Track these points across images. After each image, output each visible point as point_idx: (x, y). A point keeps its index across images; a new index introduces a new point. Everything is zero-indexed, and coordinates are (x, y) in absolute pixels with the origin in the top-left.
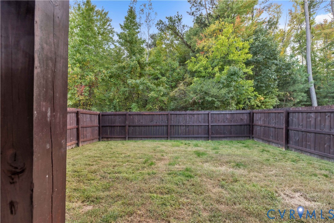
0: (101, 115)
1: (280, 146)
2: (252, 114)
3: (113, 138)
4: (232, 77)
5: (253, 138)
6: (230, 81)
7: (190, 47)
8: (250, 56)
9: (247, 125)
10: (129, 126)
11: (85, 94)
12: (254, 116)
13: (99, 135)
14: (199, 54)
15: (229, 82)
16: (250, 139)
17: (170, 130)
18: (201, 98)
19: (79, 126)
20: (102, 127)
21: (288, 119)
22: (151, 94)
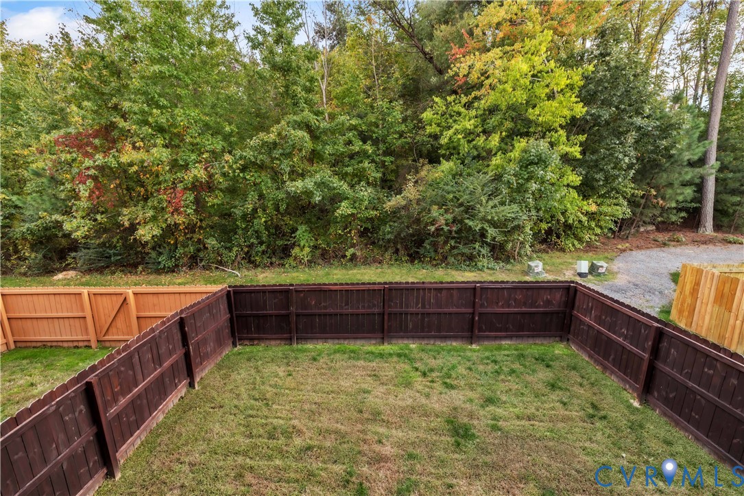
0: (232, 292)
1: (627, 386)
2: (572, 292)
3: (263, 339)
4: (532, 169)
5: (568, 340)
6: (525, 177)
7: (432, 58)
8: (580, 110)
9: (559, 313)
10: (298, 315)
11: (186, 211)
12: (577, 297)
13: (233, 335)
14: (455, 96)
15: (524, 179)
16: (561, 341)
17: (389, 322)
18: (455, 221)
19: (189, 348)
20: (237, 316)
21: (658, 344)
22: (342, 211)
